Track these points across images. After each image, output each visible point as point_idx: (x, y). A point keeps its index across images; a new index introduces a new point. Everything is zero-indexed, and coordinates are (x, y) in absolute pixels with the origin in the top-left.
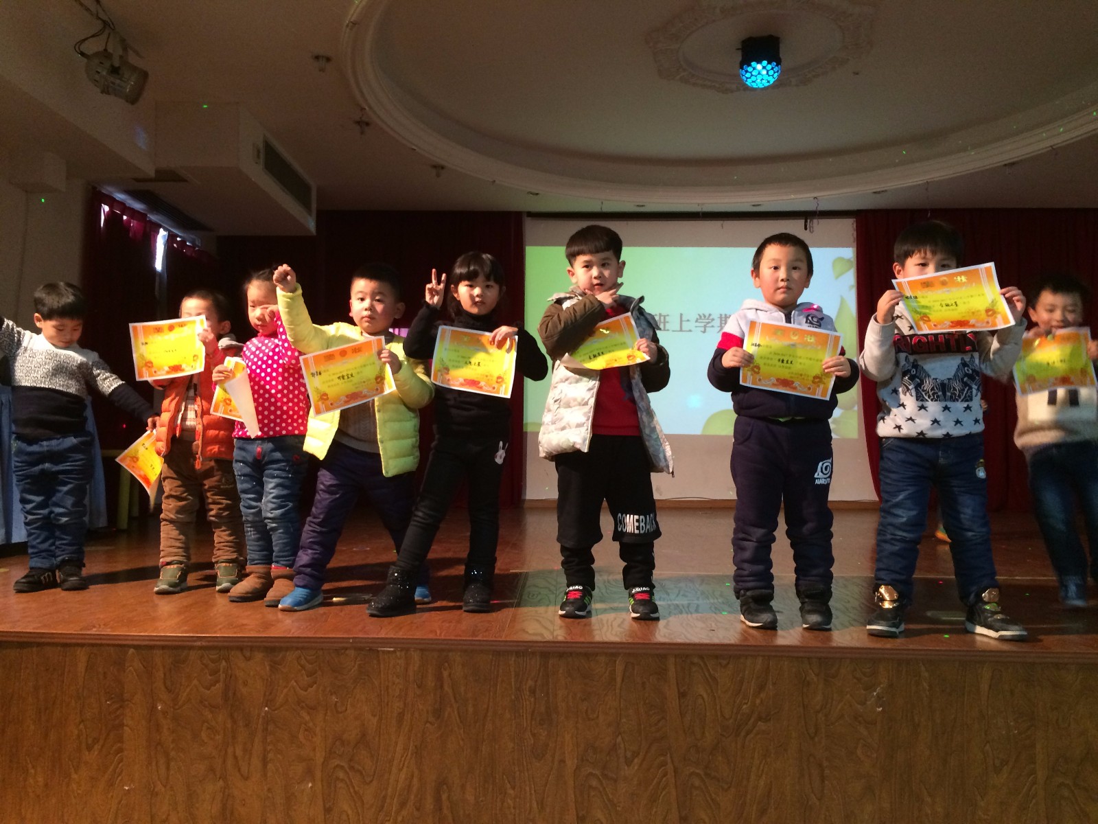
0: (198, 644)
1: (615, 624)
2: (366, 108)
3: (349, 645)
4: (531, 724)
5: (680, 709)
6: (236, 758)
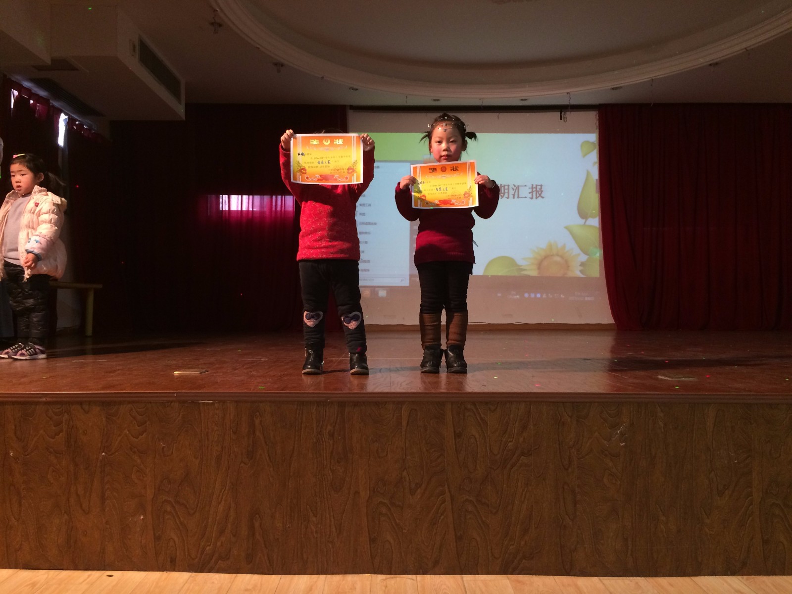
0: (43, 399)
2: (218, 9)
3: (174, 399)
4: (330, 462)
5: (456, 447)
6: (78, 495)
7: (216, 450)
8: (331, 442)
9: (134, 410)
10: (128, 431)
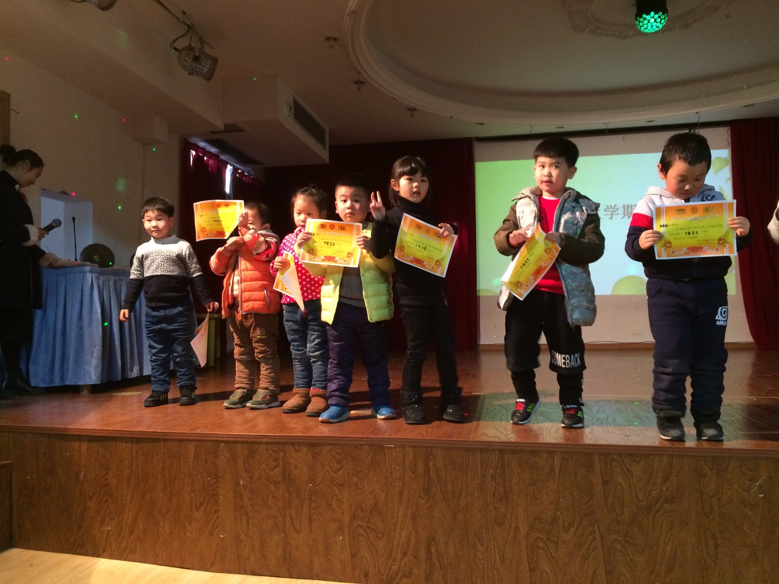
0: (265, 440)
1: (553, 430)
2: (362, 71)
3: (364, 443)
5: (604, 493)
6: (291, 518)
8: (493, 483)
9: (333, 451)
10: (329, 467)
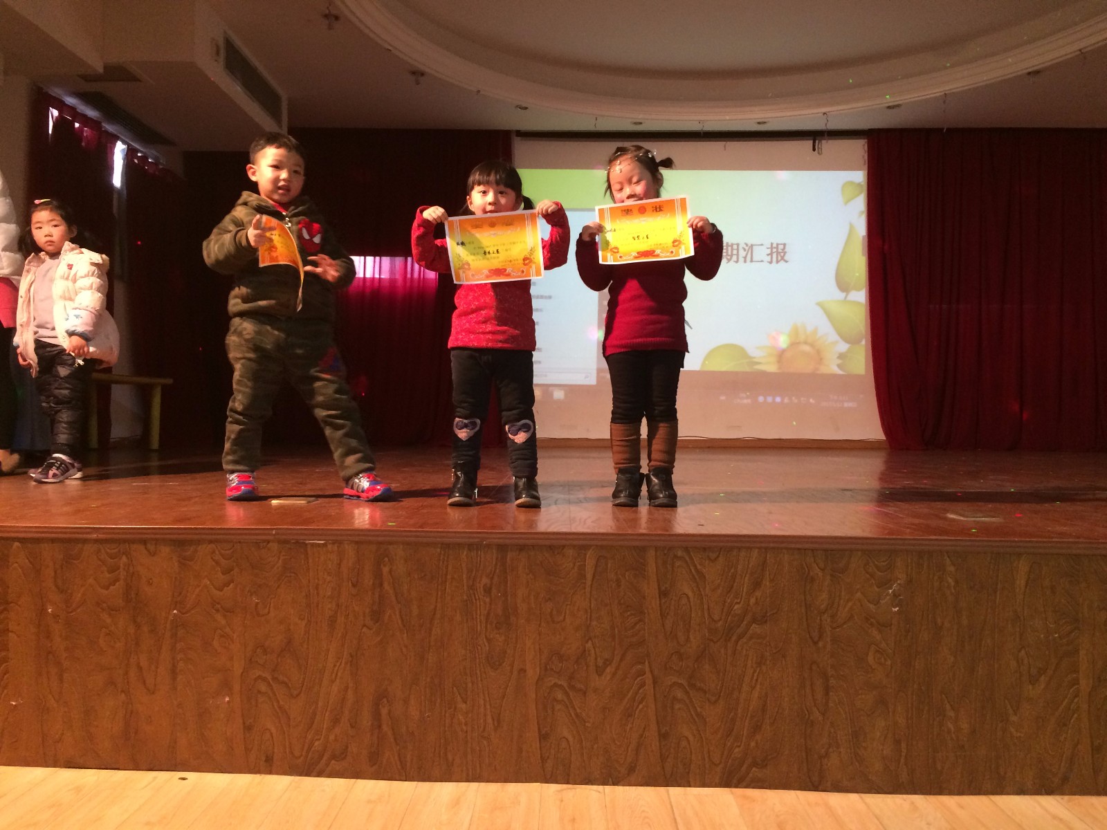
0: (93, 536)
3: (271, 538)
4: (486, 628)
5: (661, 610)
6: (140, 668)
7: (329, 609)
8: (488, 600)
9: (217, 552)
10: (210, 581)
